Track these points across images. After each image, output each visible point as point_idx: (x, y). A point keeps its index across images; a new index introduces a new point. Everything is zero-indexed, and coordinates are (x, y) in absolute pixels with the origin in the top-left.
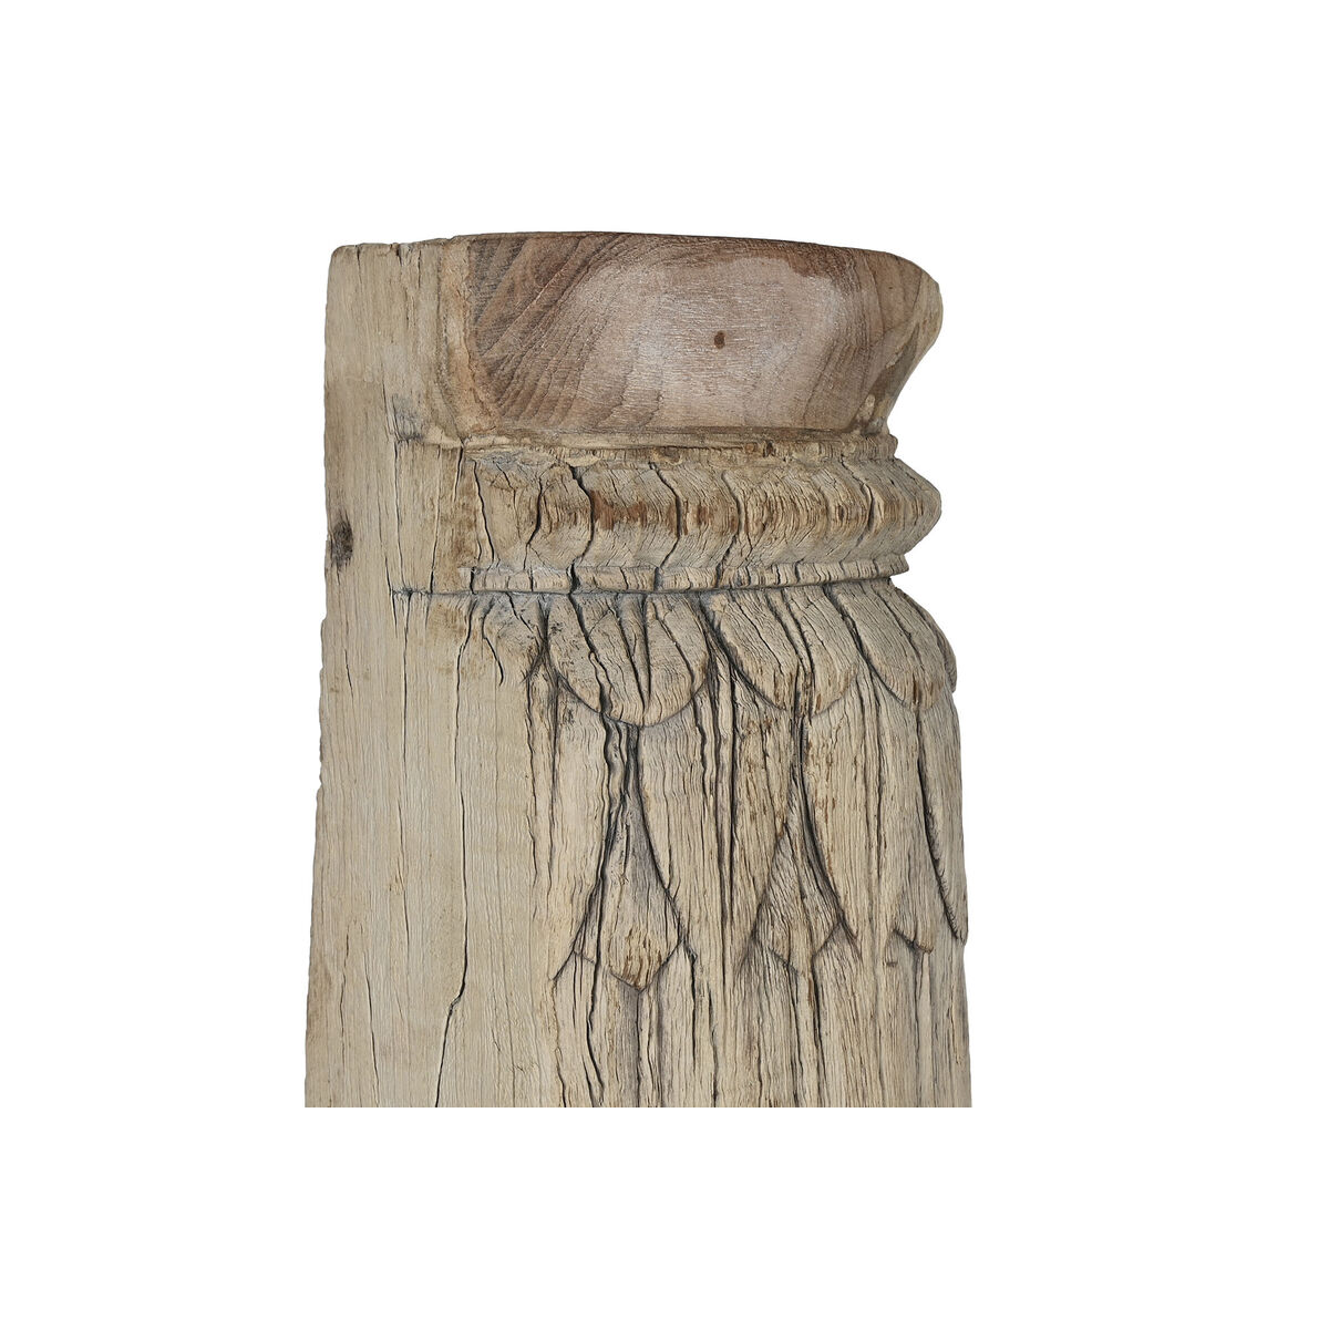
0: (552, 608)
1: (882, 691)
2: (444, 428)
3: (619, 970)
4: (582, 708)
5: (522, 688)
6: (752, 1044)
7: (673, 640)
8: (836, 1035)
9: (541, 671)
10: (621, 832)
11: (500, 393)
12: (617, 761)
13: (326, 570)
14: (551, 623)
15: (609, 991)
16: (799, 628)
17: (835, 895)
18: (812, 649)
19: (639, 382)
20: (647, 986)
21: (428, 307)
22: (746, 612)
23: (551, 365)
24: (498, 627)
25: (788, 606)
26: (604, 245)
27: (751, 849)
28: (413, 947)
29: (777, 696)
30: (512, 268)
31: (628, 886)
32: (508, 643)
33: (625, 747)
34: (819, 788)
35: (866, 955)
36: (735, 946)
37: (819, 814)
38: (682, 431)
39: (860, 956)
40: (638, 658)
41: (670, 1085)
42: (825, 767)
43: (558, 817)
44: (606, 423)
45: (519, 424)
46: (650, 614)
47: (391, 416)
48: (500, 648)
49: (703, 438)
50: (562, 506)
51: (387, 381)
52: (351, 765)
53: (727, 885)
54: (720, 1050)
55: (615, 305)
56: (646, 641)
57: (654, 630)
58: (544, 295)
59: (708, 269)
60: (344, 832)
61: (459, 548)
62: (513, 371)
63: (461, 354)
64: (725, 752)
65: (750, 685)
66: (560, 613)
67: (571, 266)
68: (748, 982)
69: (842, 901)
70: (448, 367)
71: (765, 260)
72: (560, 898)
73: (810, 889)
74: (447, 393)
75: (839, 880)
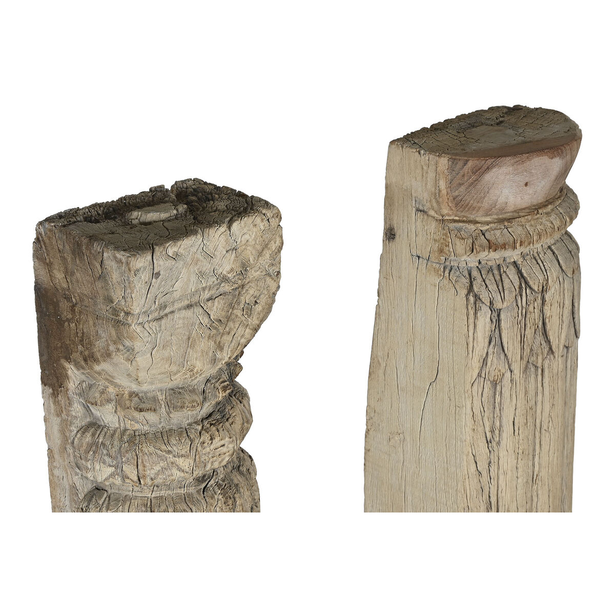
0: (472, 270)
1: (565, 276)
2: (436, 212)
3: (492, 379)
4: (484, 305)
5: (465, 299)
6: (526, 393)
7: (509, 279)
8: (547, 382)
9: (471, 294)
10: (493, 339)
11: (457, 205)
12: (494, 320)
13: (383, 241)
14: (473, 277)
15: (488, 385)
16: (543, 263)
17: (549, 342)
18: (547, 271)
19: (502, 200)
20: (499, 383)
21: (431, 175)
22: (528, 262)
23: (475, 198)
24: (456, 278)
25: (539, 255)
26: (494, 162)
27: (529, 337)
28: (416, 362)
29: (538, 290)
30: (464, 169)
31: (495, 355)
32: (460, 284)
33: (497, 316)
34: (547, 312)
35: (557, 356)
36: (523, 366)
37: (547, 320)
38: (513, 212)
39: (555, 357)
40: (500, 287)
41: (503, 408)
42: (550, 307)
43: (476, 338)
44: (490, 213)
45: (463, 214)
46: (502, 270)
47: (414, 202)
48: (456, 285)
49: (519, 213)
50: (481, 246)
51: (413, 191)
52: (392, 302)
53: (523, 349)
54: (518, 397)
55: (496, 180)
56: (502, 281)
57: (504, 276)
58: (474, 177)
59: (525, 164)
60: (388, 322)
61: (441, 251)
62: (462, 199)
63: (444, 192)
64: (524, 311)
65: (531, 288)
66: (475, 273)
67: (483, 169)
68: (526, 375)
69: (551, 344)
70: (439, 195)
71: (541, 157)
72: (476, 361)
73: (543, 342)
74: (438, 202)
75: (551, 338)
